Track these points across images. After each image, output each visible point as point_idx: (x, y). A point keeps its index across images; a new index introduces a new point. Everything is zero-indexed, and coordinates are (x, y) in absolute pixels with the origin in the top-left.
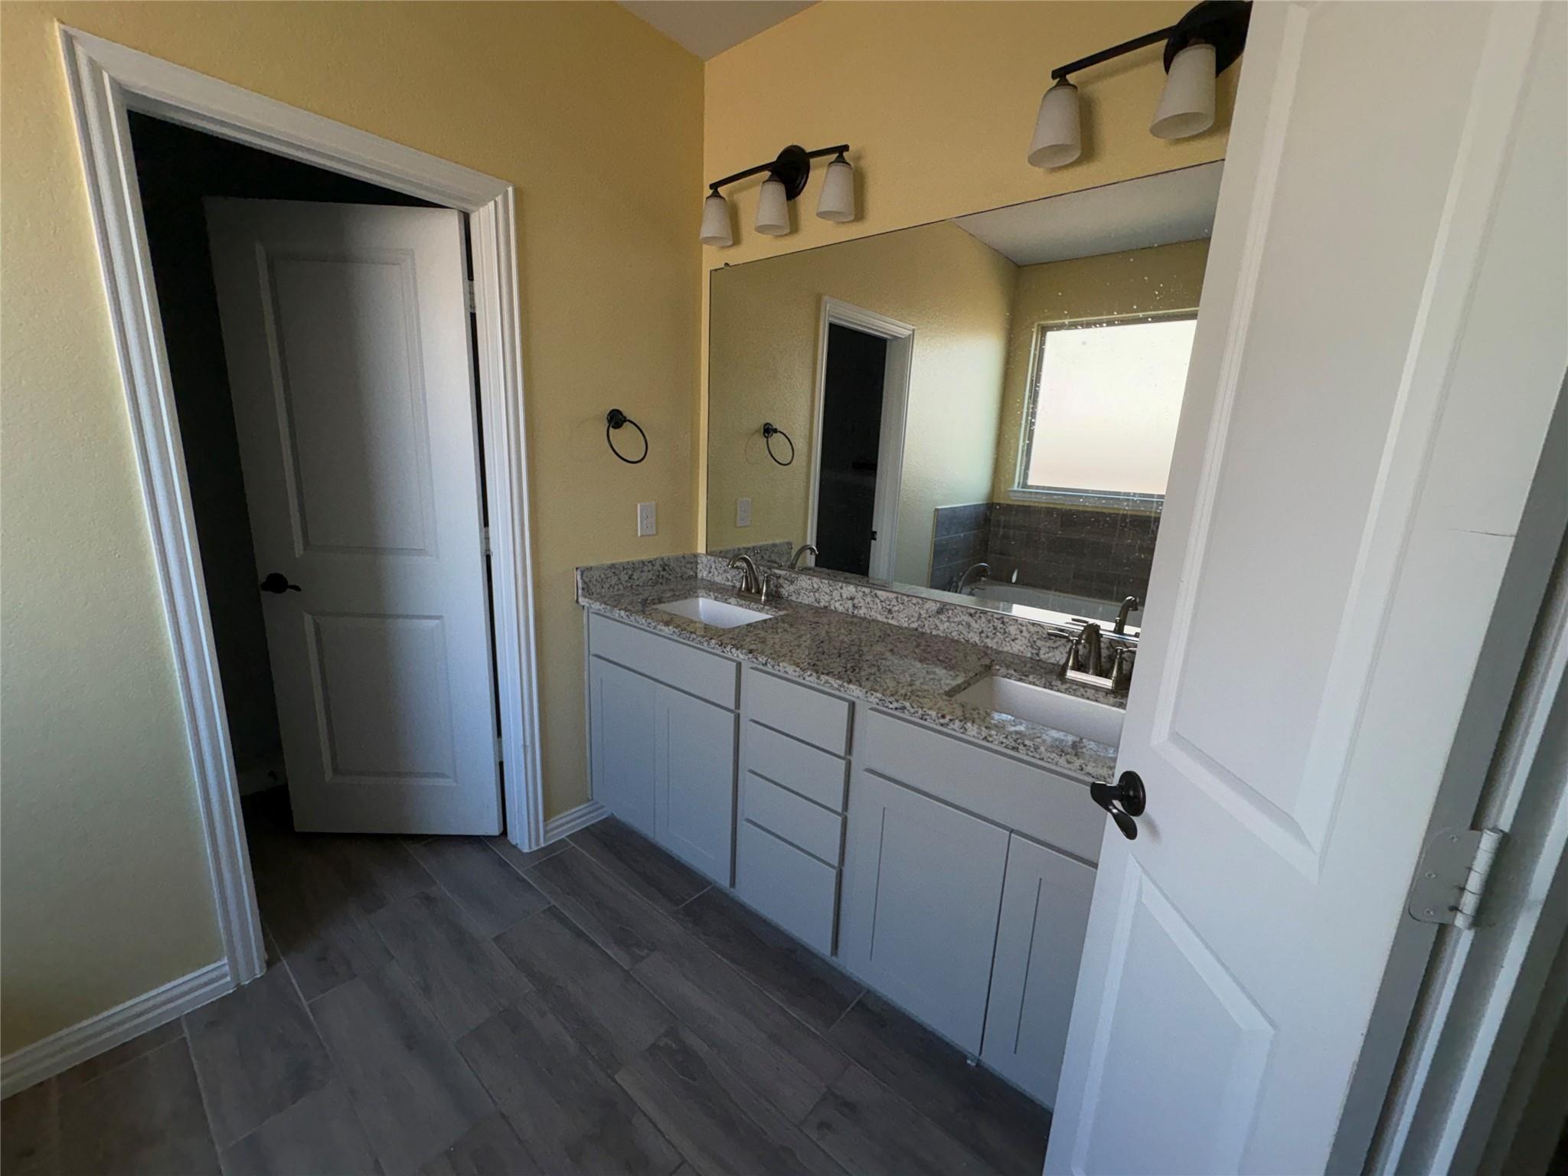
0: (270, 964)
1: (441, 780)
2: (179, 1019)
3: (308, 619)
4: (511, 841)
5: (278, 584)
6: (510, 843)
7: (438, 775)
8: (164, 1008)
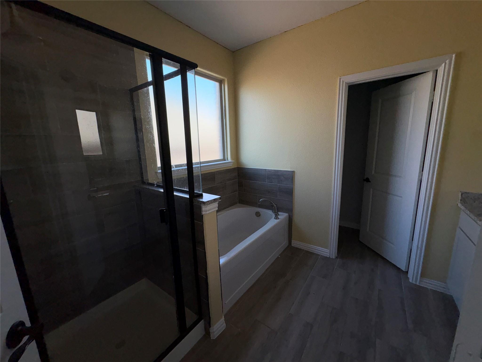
0: (336, 258)
1: (392, 245)
2: (320, 255)
3: (371, 190)
4: (408, 275)
5: (368, 180)
6: (407, 276)
7: (392, 243)
8: (320, 252)
